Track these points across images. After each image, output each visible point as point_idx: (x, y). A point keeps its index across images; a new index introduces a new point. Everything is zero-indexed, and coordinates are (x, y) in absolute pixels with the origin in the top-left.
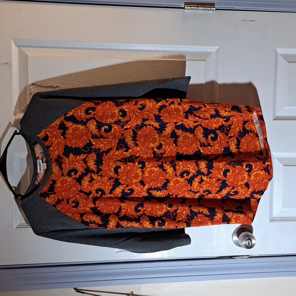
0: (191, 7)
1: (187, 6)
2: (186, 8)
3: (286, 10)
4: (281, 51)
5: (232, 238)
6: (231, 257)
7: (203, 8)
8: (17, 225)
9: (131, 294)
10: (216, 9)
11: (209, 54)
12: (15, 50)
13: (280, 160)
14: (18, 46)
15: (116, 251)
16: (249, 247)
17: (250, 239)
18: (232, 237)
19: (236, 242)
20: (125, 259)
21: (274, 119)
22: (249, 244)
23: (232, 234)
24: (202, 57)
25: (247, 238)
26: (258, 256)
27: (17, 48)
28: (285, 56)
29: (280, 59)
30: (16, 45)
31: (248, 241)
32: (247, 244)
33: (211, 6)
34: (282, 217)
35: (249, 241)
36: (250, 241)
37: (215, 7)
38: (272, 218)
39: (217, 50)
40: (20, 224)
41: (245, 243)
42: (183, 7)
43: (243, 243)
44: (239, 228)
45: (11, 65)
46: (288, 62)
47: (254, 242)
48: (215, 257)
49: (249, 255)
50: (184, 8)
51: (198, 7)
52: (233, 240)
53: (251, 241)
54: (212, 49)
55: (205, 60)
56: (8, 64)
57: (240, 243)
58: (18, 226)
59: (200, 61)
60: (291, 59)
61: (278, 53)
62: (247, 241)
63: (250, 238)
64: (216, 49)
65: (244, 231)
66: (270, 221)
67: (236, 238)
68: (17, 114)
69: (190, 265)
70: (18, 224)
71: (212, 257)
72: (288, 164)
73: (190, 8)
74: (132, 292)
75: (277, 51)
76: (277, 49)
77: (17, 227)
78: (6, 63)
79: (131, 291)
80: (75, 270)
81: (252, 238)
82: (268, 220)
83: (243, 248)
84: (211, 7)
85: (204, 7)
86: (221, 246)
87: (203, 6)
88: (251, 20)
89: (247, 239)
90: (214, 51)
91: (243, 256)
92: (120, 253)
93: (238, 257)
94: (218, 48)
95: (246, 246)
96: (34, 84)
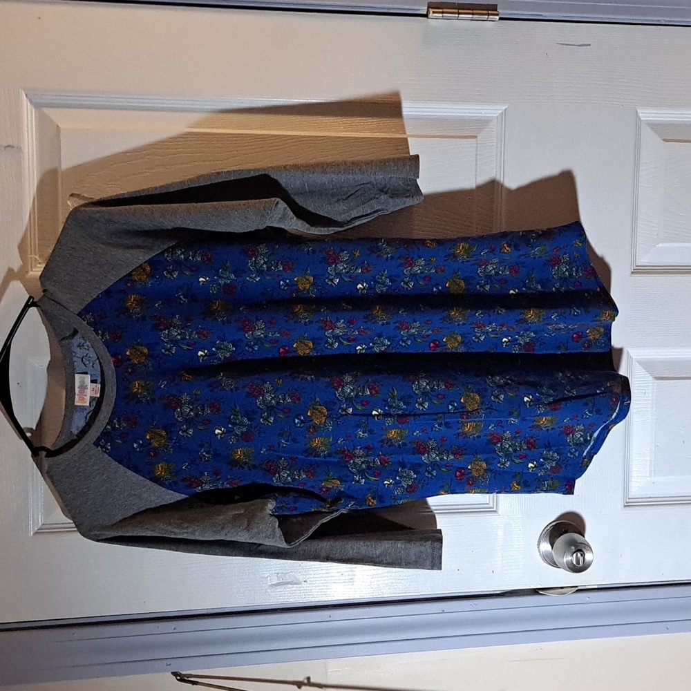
0: (443, 13)
1: (434, 12)
2: (431, 15)
3: (659, 21)
4: (648, 114)
5: (538, 547)
6: (536, 592)
7: (471, 16)
8: (36, 529)
9: (306, 681)
10: (500, 19)
11: (483, 123)
12: (28, 114)
13: (648, 365)
14: (37, 106)
15: (270, 584)
16: (578, 568)
17: (580, 550)
18: (539, 545)
19: (547, 557)
20: (291, 601)
21: (632, 273)
22: (578, 562)
23: (538, 538)
24: (469, 130)
25: (573, 548)
26: (596, 587)
27: (34, 111)
28: (656, 127)
29: (647, 133)
30: (31, 102)
31: (577, 555)
32: (574, 563)
33: (490, 12)
34: (650, 498)
35: (579, 555)
36: (582, 555)
37: (497, 15)
38: (628, 500)
39: (502, 113)
40: (43, 524)
41: (570, 558)
42: (425, 13)
43: (565, 560)
44: (554, 524)
45: (20, 148)
46: (664, 140)
47: (588, 556)
48: (499, 592)
49: (577, 587)
50: (426, 16)
51: (459, 14)
52: (539, 550)
53: (583, 555)
54: (491, 111)
55: (475, 137)
56: (13, 148)
57: (556, 559)
58: (39, 529)
59: (465, 140)
60: (672, 134)
61: (642, 119)
62: (575, 554)
64: (500, 112)
65: (566, 532)
66: (625, 506)
67: (546, 546)
68: (35, 267)
69: (443, 612)
70: (40, 524)
71: (492, 593)
72: (664, 374)
73: (441, 15)
74: (308, 679)
75: (640, 115)
76: (639, 111)
77: (36, 533)
78: (9, 146)
79: (307, 676)
80: (175, 629)
81: (585, 548)
82: (620, 504)
83: (562, 569)
84: (488, 15)
85: (473, 14)
86: (514, 567)
87: (471, 11)
88: (581, 43)
89: (574, 551)
90: (496, 115)
91: (562, 588)
92: (280, 589)
93: (552, 591)
94: (504, 108)
95: (570, 566)
96: (75, 194)
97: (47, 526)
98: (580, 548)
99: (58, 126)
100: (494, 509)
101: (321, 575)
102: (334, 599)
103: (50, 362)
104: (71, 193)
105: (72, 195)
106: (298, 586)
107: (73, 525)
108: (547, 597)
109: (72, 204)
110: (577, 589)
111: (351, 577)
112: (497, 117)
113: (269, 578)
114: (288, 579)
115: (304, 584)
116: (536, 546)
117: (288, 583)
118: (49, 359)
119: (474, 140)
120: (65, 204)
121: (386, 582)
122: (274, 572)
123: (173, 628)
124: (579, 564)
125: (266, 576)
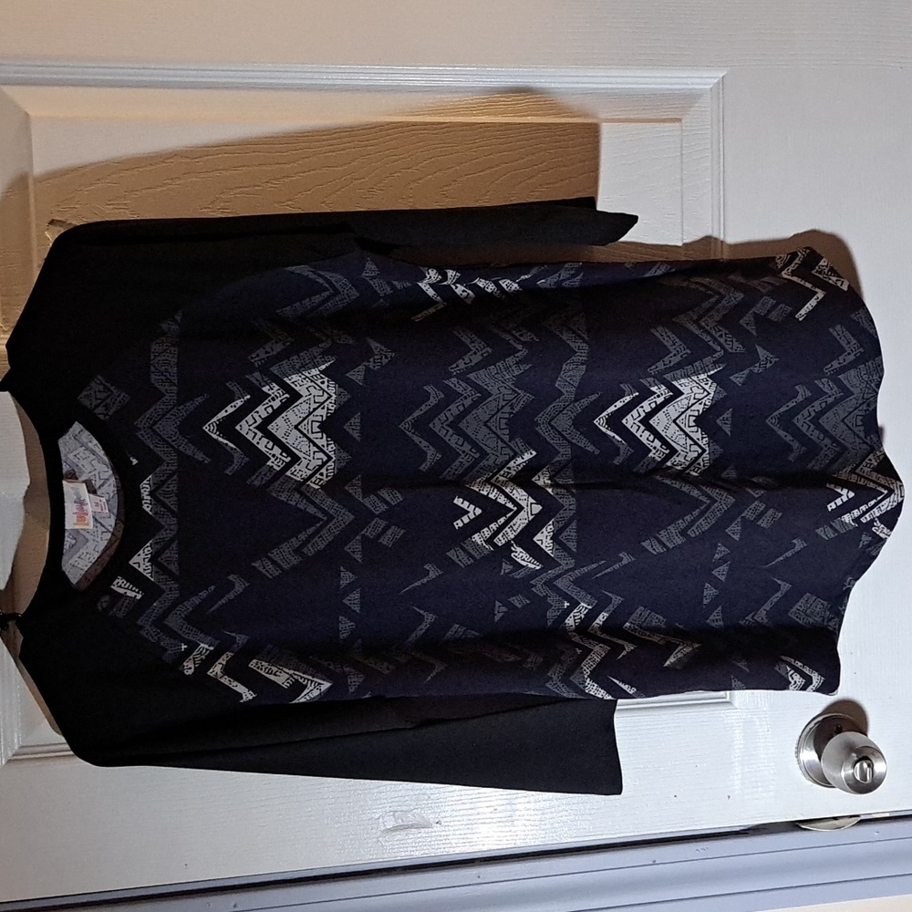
5: (797, 757)
6: (795, 826)
8: (10, 754)
11: (690, 98)
15: (382, 828)
16: (865, 786)
17: (866, 758)
18: (798, 753)
19: (813, 771)
20: (417, 854)
22: (864, 776)
23: (796, 742)
24: (670, 109)
25: (854, 755)
26: (888, 815)
31: (861, 765)
32: (858, 778)
35: (865, 765)
36: (869, 766)
39: (718, 83)
40: (22, 747)
41: (851, 771)
43: (843, 774)
44: (820, 718)
47: (879, 767)
48: (738, 829)
49: (858, 816)
52: (799, 761)
53: (871, 766)
54: (702, 80)
55: (679, 120)
57: (829, 773)
58: (14, 755)
59: (662, 124)
62: (858, 765)
63: (865, 755)
64: (716, 81)
65: (839, 731)
67: (810, 755)
69: (654, 863)
70: (16, 748)
71: (728, 830)
77: (9, 761)
80: (235, 906)
81: (873, 754)
83: (837, 789)
86: (760, 789)
89: (856, 759)
90: (708, 87)
91: (835, 818)
92: (400, 835)
93: (819, 824)
94: (721, 76)
95: (850, 782)
96: (58, 221)
97: (25, 750)
98: (866, 754)
99: (27, 115)
100: (728, 699)
101: (462, 812)
102: (485, 848)
103: (29, 487)
104: (50, 220)
105: (52, 222)
106: (427, 830)
107: (67, 746)
108: (814, 834)
109: (51, 236)
110: (859, 819)
111: (509, 813)
112: (711, 89)
113: (381, 820)
114: (410, 819)
115: (437, 828)
116: (794, 755)
117: (412, 826)
118: (28, 483)
119: (678, 124)
120: (42, 237)
121: (564, 819)
122: (388, 810)
123: (233, 904)
124: (866, 780)
125: (377, 816)
